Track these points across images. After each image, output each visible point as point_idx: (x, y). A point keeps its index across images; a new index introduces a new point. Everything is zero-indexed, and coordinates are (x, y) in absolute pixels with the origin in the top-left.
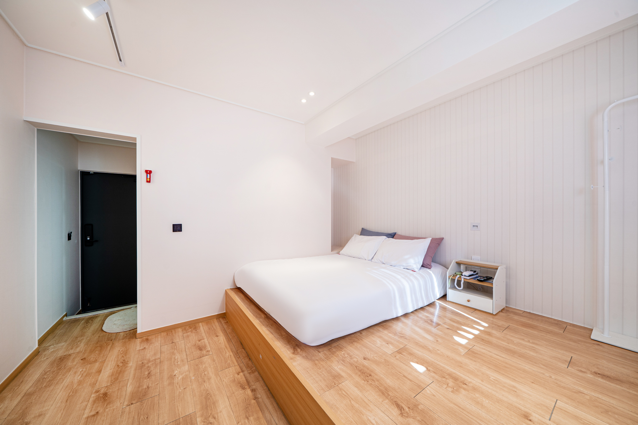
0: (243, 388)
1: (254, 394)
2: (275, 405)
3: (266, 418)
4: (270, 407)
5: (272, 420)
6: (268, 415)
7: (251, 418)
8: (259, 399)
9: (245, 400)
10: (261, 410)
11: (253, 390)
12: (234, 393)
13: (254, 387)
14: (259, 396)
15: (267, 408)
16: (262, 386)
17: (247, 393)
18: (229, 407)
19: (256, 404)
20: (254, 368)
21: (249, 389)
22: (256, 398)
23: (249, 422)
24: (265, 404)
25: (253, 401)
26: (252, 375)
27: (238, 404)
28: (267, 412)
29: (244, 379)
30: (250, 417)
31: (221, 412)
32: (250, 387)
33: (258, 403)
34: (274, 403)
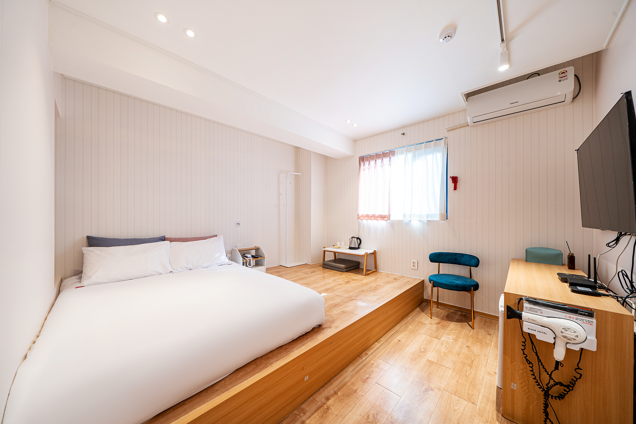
0: (328, 408)
1: (331, 396)
2: (337, 377)
3: (350, 380)
4: (340, 380)
5: (350, 375)
6: (347, 379)
7: (355, 388)
8: (335, 390)
9: (340, 400)
10: (345, 385)
11: (328, 399)
12: (337, 415)
13: (323, 400)
14: (332, 392)
15: (341, 382)
16: (320, 394)
17: (332, 403)
18: (353, 410)
19: (341, 390)
20: (295, 412)
21: (328, 403)
22: (336, 393)
23: (358, 389)
24: (339, 384)
25: (339, 394)
26: (307, 409)
27: (346, 405)
28: (345, 380)
29: (316, 414)
30: (354, 390)
31: (361, 415)
32: (324, 404)
33: (339, 390)
34: (335, 378)
